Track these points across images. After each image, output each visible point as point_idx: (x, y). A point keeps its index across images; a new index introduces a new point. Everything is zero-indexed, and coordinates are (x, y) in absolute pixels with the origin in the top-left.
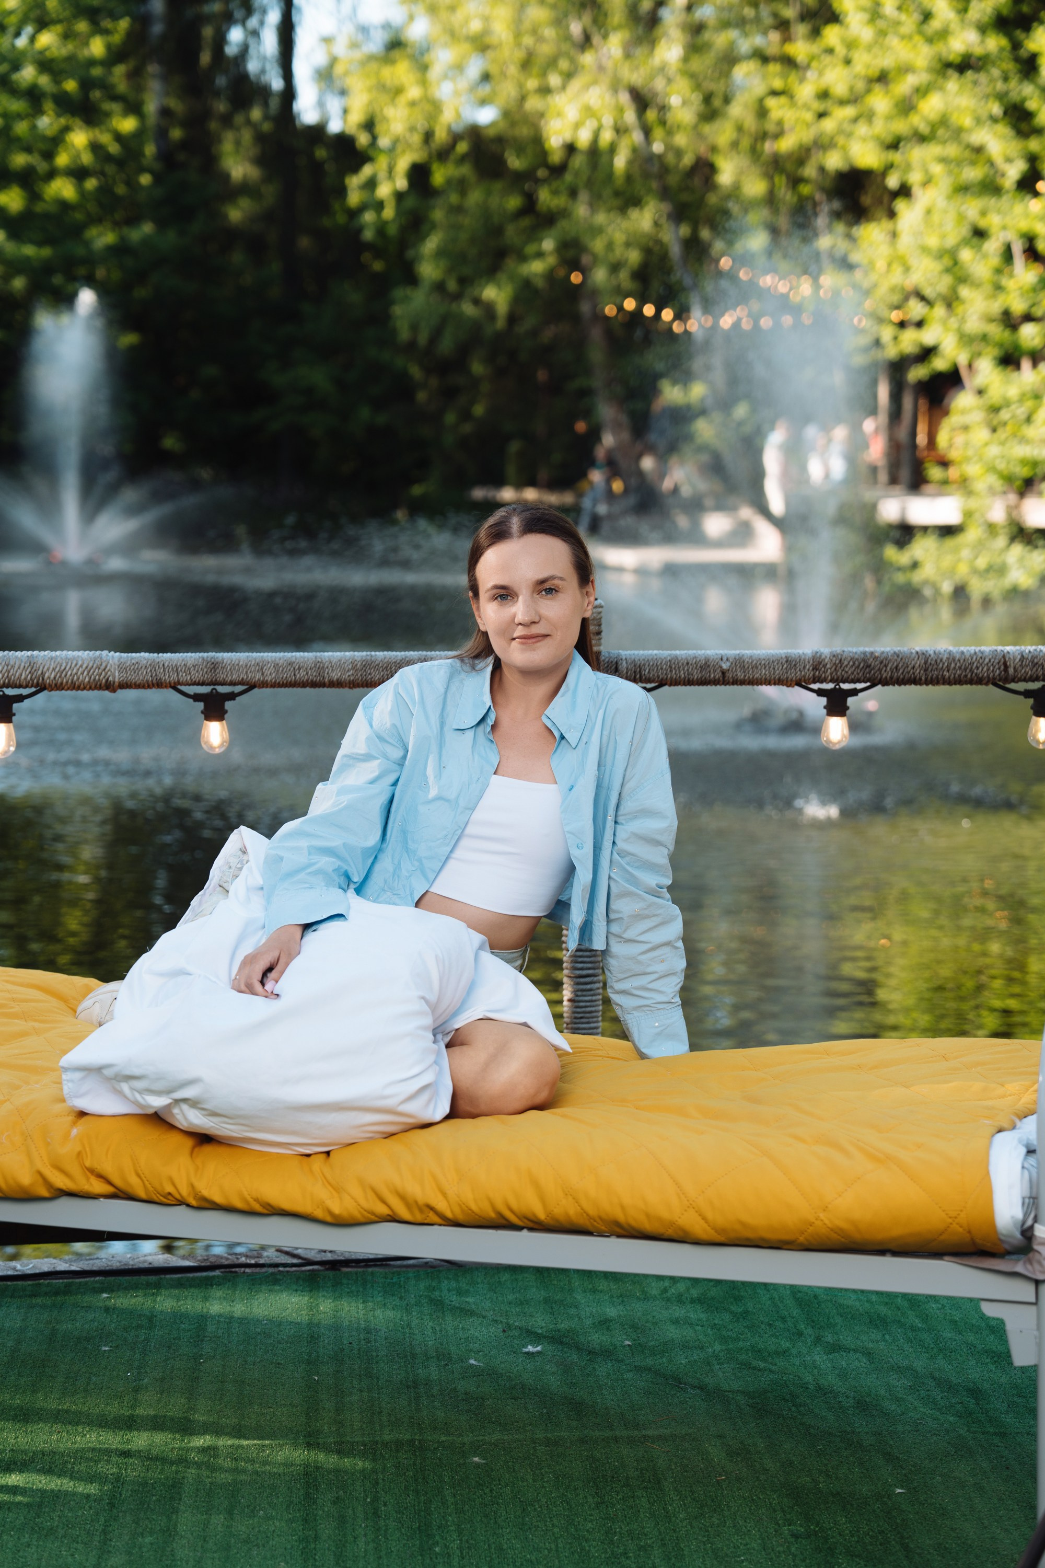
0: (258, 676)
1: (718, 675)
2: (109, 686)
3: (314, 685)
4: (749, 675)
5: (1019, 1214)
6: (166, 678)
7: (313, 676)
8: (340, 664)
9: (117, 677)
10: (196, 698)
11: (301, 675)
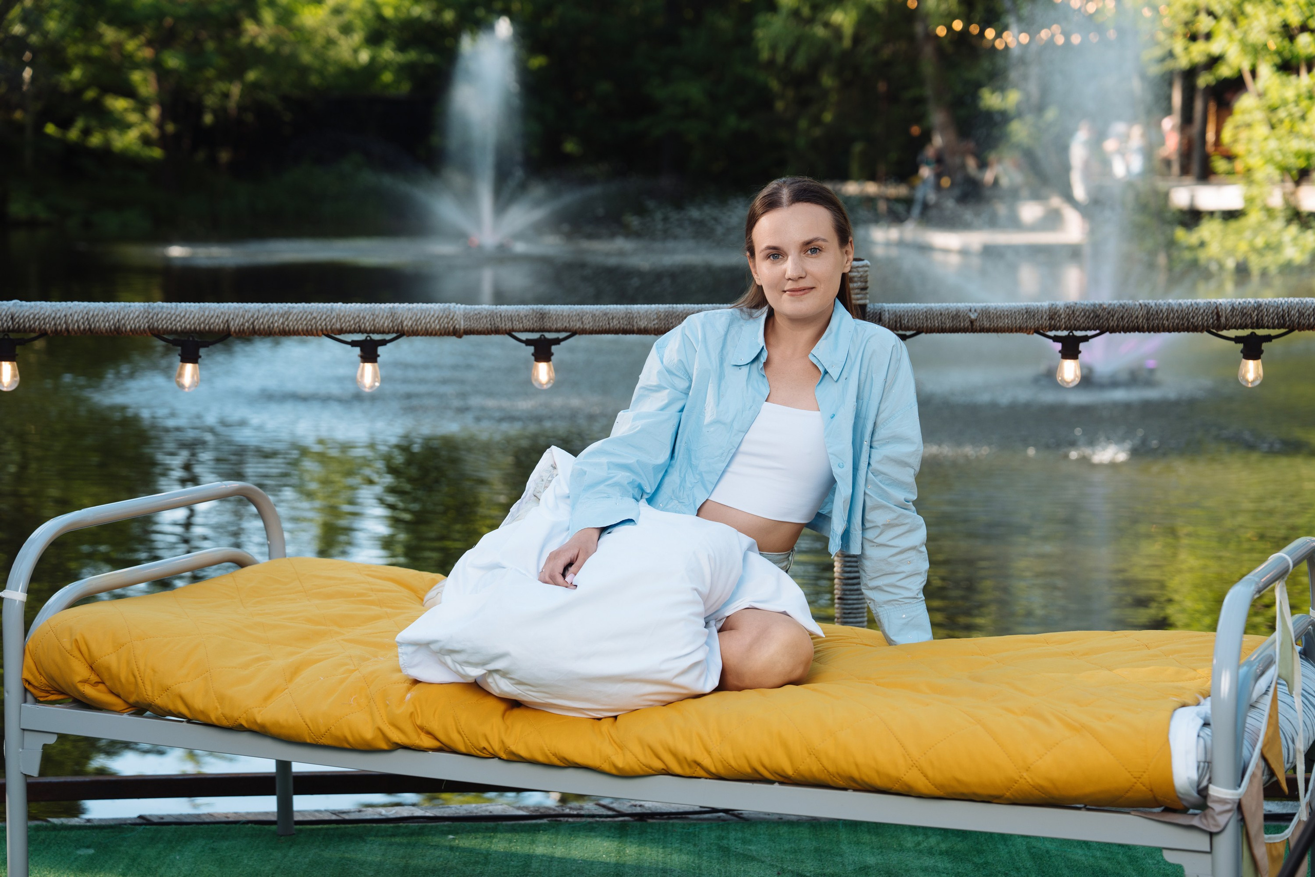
0: (578, 325)
1: (967, 324)
2: (456, 333)
3: (625, 332)
4: (994, 324)
5: (1194, 776)
6: (502, 326)
7: (624, 324)
8: (647, 315)
9: (462, 325)
10: (528, 342)
11: (615, 324)
